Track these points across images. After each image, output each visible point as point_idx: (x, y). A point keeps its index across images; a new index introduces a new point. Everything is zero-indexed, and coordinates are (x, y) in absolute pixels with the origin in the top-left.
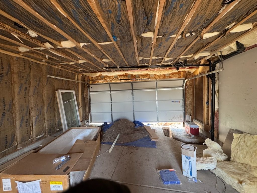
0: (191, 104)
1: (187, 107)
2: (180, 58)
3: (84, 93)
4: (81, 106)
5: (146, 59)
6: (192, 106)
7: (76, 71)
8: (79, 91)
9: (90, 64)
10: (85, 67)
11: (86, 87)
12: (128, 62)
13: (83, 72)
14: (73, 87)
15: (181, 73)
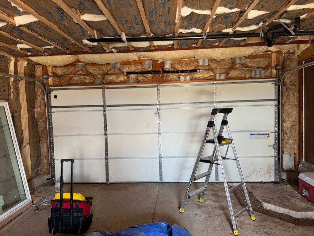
0: (294, 127)
1: (285, 135)
2: (286, 12)
3: (34, 107)
4: (28, 141)
5: (199, 15)
6: (297, 132)
7: (10, 49)
8: (21, 102)
9: (49, 29)
10: (34, 37)
11: (38, 93)
12: (151, 23)
13: (29, 54)
14: (5, 93)
15: (273, 54)
